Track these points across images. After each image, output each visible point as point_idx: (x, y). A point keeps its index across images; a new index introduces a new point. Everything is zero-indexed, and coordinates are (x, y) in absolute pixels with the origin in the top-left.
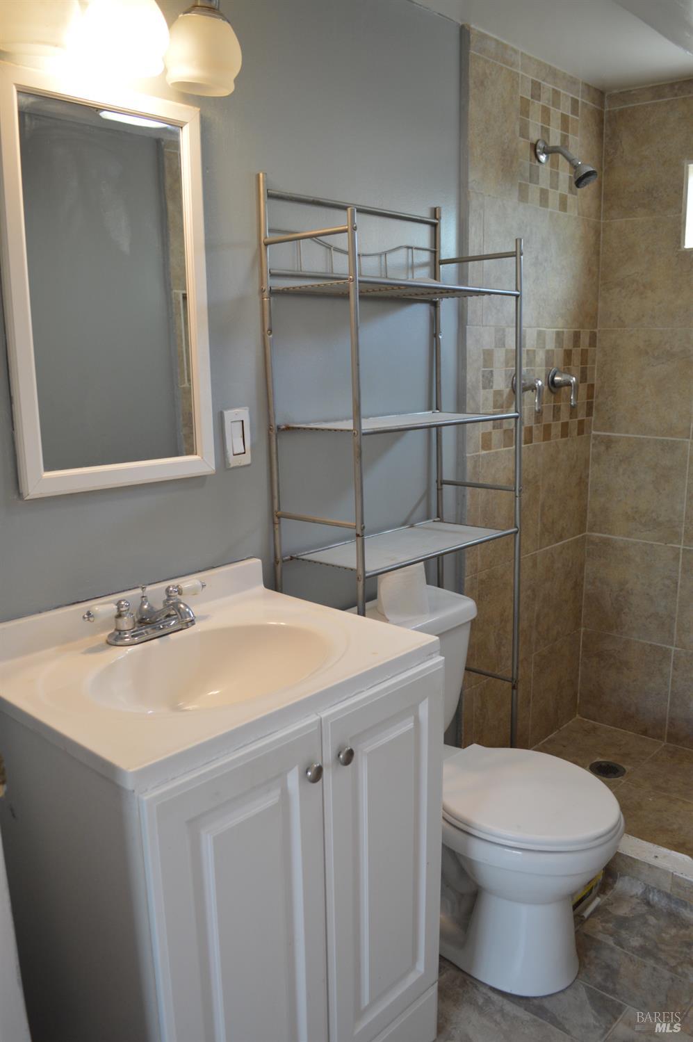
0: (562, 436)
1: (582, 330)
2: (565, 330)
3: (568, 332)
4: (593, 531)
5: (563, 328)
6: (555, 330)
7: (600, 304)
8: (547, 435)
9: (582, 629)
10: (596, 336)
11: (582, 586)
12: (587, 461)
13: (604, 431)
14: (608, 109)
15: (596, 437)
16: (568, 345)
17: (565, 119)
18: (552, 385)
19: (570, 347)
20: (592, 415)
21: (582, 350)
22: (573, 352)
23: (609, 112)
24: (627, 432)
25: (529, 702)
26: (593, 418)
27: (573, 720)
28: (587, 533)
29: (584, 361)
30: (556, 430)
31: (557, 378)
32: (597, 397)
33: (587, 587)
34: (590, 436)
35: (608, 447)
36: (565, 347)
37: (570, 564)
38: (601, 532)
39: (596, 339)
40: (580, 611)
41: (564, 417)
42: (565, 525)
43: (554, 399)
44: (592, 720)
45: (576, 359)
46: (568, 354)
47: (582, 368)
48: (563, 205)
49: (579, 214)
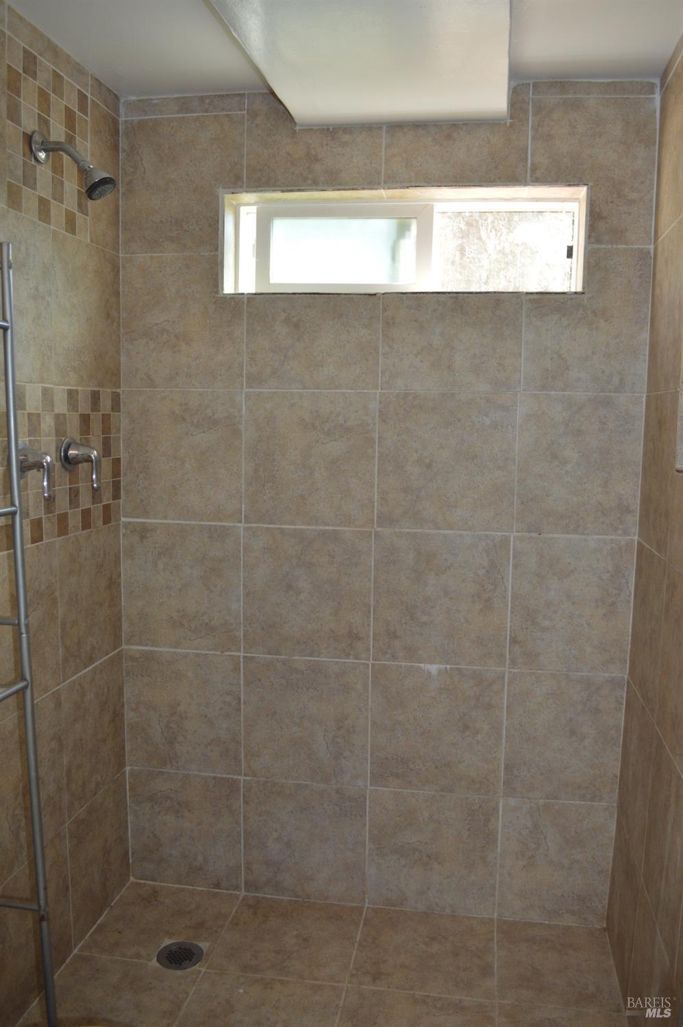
0: (84, 528)
1: (101, 390)
2: (79, 388)
3: (84, 390)
4: (132, 644)
5: (77, 385)
6: (66, 388)
7: (123, 359)
8: (63, 529)
9: (128, 769)
10: (119, 398)
11: (123, 715)
12: (117, 557)
13: (136, 518)
14: (124, 119)
15: (127, 525)
16: (84, 407)
17: (69, 114)
18: (68, 461)
19: (88, 411)
20: (120, 498)
21: (103, 415)
22: (91, 417)
23: (126, 121)
24: (165, 518)
25: (67, 889)
26: (121, 501)
27: (128, 885)
28: (124, 647)
29: (106, 429)
30: (75, 520)
31: (72, 452)
32: (125, 475)
33: (129, 716)
34: (119, 524)
35: (142, 537)
36: (81, 411)
37: (106, 690)
38: (140, 644)
39: (120, 402)
40: (123, 747)
41: (85, 501)
42: (95, 643)
43: (70, 479)
44: (152, 881)
45: (96, 426)
46: (85, 419)
47: (104, 438)
48: (71, 225)
49: (92, 241)
